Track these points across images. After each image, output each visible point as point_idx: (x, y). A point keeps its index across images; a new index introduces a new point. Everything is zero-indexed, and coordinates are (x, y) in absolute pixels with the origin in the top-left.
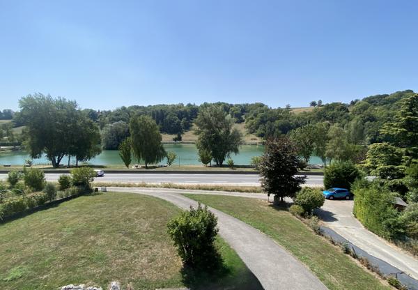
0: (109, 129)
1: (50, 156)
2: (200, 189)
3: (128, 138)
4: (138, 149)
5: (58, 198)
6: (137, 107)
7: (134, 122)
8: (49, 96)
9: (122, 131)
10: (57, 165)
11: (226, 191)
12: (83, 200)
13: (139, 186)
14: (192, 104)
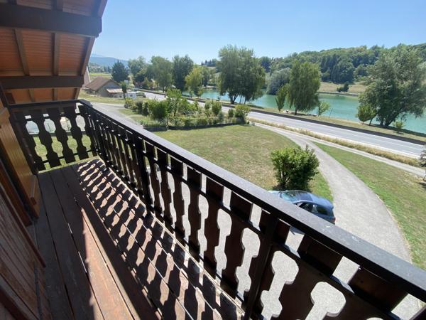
0: (276, 75)
1: (231, 95)
2: (337, 143)
3: (287, 84)
4: (292, 95)
5: (224, 123)
6: (308, 53)
7: (296, 69)
8: (236, 46)
9: (286, 77)
10: (233, 102)
11: (370, 152)
12: (238, 127)
13: (280, 127)
14: (380, 46)
